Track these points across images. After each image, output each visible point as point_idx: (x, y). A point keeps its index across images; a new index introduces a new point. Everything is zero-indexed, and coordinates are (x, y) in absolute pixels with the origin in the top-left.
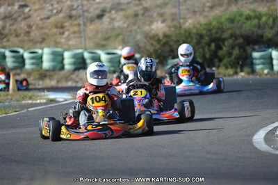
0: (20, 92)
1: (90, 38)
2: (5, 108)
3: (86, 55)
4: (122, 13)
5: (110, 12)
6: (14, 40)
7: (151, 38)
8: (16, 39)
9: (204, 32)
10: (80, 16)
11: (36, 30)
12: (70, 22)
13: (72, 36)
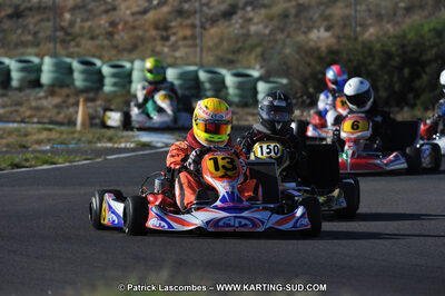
0: (94, 130)
1: (210, 49)
2: (70, 152)
3: (203, 75)
4: (263, 11)
5: (244, 8)
6: (87, 44)
7: (307, 53)
8: (90, 42)
9: (394, 49)
10: (195, 12)
11: (123, 30)
12: (179, 20)
13: (181, 43)
